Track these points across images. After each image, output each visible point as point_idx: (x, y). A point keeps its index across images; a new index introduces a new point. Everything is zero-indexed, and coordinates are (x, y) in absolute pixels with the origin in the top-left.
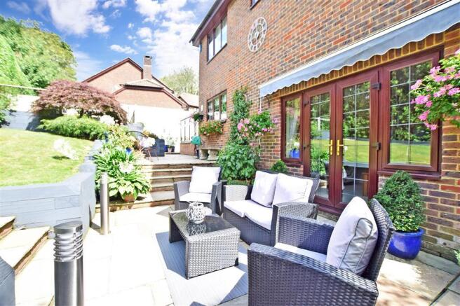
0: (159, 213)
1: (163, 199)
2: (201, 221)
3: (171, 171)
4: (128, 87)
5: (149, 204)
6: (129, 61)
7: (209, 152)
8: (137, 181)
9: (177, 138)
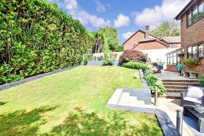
0: (171, 102)
1: (171, 96)
2: (202, 113)
3: (171, 83)
4: (141, 43)
5: (166, 97)
6: (140, 31)
7: (190, 74)
8: (161, 88)
9: (164, 63)
